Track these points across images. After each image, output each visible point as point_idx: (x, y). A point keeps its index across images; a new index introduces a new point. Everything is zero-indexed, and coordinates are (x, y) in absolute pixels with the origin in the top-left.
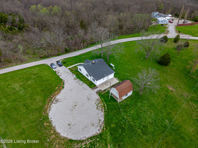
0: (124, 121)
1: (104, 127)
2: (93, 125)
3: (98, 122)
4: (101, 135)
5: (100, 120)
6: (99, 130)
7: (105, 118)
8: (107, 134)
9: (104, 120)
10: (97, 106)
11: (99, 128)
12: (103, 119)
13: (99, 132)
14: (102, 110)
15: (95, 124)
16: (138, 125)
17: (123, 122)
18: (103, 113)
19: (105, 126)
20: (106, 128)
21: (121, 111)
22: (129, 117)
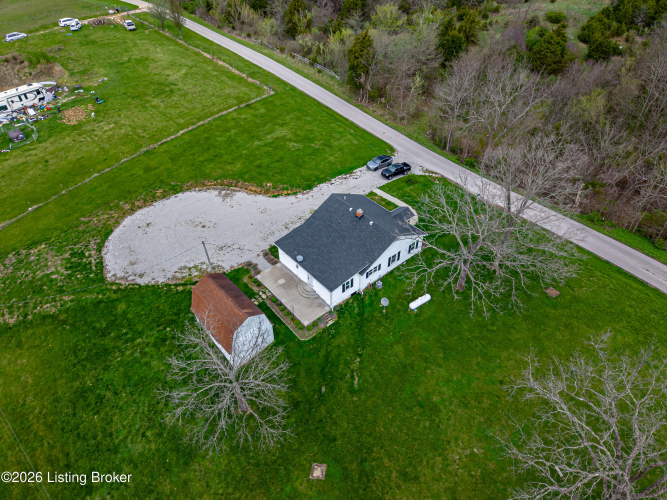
0: (129, 336)
1: (121, 284)
2: (132, 264)
3: (138, 271)
4: (102, 279)
5: (141, 276)
6: (114, 275)
7: (147, 286)
8: (98, 293)
9: (139, 285)
10: (190, 269)
11: (120, 274)
12: (143, 281)
13: (109, 275)
14: (174, 278)
15: (135, 266)
16: (106, 376)
17: (126, 334)
18: (161, 280)
19: (123, 287)
20: (115, 292)
21: (165, 328)
22: (140, 352)
